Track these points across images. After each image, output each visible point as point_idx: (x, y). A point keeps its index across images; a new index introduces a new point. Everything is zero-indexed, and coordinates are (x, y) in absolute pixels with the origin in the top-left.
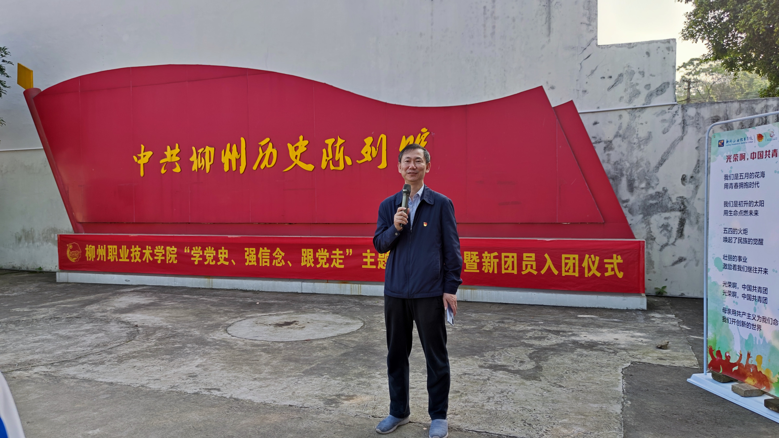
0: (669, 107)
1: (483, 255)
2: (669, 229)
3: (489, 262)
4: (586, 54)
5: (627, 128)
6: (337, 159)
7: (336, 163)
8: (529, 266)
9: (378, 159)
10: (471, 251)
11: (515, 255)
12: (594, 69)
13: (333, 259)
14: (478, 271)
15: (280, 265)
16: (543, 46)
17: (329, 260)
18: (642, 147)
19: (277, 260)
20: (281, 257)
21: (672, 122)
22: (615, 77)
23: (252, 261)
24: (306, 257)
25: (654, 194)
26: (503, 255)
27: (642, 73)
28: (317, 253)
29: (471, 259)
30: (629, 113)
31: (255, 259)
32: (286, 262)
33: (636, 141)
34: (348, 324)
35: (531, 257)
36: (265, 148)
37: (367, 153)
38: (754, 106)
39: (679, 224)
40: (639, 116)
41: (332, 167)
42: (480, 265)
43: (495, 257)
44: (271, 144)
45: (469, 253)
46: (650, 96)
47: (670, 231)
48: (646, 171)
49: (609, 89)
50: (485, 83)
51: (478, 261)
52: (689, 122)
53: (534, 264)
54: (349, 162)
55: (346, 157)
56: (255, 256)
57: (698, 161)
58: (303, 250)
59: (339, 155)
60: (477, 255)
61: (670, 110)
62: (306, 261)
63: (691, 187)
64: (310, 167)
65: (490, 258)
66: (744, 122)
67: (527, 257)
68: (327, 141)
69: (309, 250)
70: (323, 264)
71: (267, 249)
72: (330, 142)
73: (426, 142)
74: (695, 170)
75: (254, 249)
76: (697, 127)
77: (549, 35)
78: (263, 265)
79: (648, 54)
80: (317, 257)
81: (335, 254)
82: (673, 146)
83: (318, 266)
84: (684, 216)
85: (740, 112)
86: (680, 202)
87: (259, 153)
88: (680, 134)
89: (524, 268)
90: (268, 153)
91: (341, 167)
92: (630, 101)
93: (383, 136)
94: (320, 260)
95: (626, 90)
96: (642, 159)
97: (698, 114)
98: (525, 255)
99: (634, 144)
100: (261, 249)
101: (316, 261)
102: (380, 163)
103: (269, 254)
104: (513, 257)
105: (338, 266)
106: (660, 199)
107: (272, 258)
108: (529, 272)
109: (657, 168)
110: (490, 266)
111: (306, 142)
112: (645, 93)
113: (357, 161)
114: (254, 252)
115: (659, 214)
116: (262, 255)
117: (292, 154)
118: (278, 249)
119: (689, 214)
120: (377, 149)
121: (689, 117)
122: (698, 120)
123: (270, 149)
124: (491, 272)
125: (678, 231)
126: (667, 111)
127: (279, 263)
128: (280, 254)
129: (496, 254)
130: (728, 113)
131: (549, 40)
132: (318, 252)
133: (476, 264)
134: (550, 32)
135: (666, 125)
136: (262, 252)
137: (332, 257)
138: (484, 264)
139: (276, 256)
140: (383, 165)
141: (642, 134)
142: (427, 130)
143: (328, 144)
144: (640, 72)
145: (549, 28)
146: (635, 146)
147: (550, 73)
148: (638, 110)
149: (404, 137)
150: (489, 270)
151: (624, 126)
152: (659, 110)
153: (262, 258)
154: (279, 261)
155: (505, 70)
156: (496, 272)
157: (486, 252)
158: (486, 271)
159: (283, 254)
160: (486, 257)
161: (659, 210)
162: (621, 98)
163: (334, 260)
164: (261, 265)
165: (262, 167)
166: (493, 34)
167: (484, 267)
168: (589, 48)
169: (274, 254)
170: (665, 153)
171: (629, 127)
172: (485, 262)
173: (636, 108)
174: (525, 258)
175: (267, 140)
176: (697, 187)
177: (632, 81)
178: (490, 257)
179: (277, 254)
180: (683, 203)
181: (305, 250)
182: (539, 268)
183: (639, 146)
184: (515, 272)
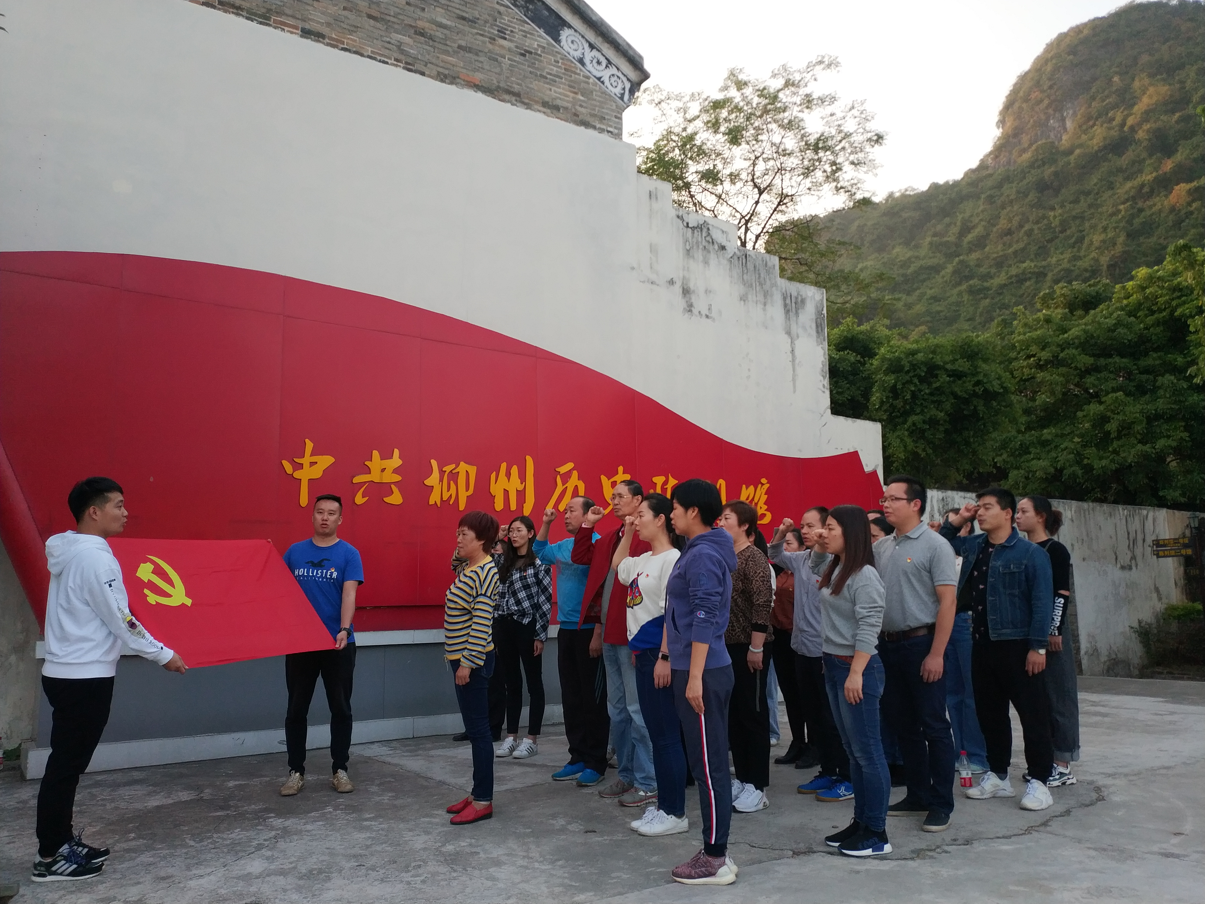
4: (823, 421)
12: (830, 438)
36: (566, 477)
44: (575, 474)
68: (655, 479)
72: (659, 480)
73: (767, 496)
87: (556, 485)
90: (570, 485)
93: (722, 482)
123: (574, 480)
131: (795, 398)
134: (795, 390)
142: (767, 481)
143: (656, 484)
145: (795, 385)
149: (744, 486)
168: (825, 416)
175: (570, 466)
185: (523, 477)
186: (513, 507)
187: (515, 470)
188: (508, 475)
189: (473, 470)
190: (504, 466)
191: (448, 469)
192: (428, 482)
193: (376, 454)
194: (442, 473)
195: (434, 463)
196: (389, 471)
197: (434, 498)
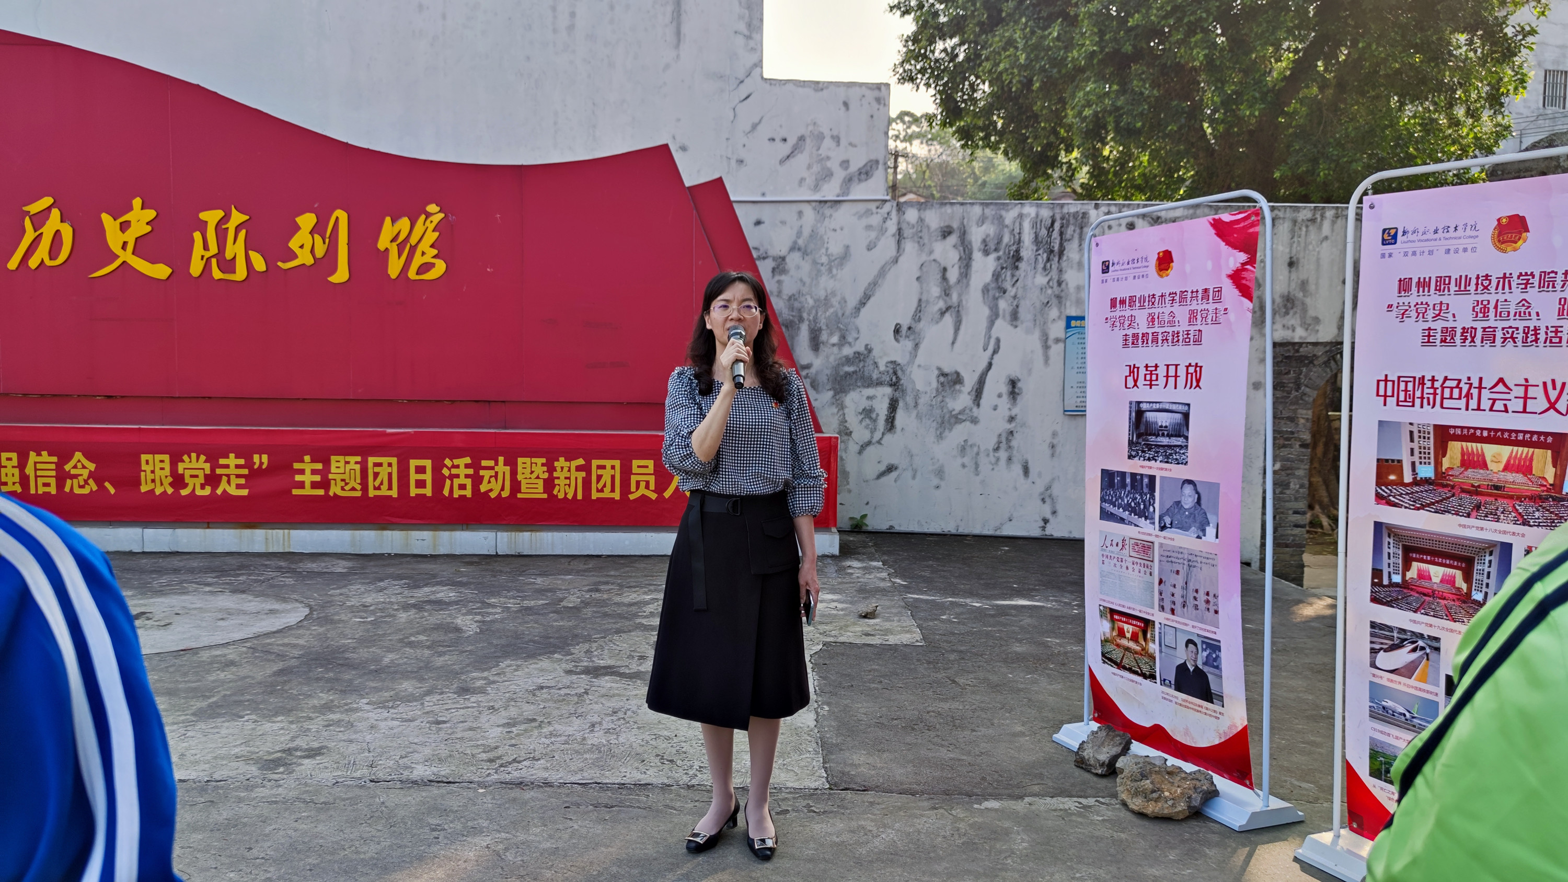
0: (877, 204)
1: (556, 464)
2: (874, 416)
3: (566, 478)
4: (743, 91)
5: (811, 236)
6: (229, 255)
7: (228, 266)
8: (643, 485)
9: (328, 262)
10: (531, 457)
11: (617, 463)
12: (756, 121)
13: (221, 476)
14: (545, 496)
15: (86, 491)
16: (667, 67)
17: (212, 480)
18: (834, 271)
19: (75, 481)
20: (85, 473)
21: (882, 231)
22: (792, 141)
23: (10, 483)
24: (153, 472)
25: (851, 356)
26: (595, 463)
27: (837, 139)
28: (180, 464)
29: (532, 472)
30: (814, 209)
31: (17, 479)
32: (99, 483)
33: (824, 259)
34: (272, 612)
35: (647, 467)
36: (40, 220)
37: (302, 247)
38: (1003, 213)
39: (889, 408)
40: (831, 216)
41: (217, 274)
42: (549, 484)
43: (578, 468)
44: (55, 213)
45: (527, 460)
46: (849, 181)
47: (875, 421)
48: (840, 314)
49: (782, 162)
50: (555, 123)
51: (546, 476)
52: (907, 232)
53: (652, 479)
54: (259, 264)
55: (251, 253)
56: (16, 471)
57: (920, 300)
58: (144, 457)
59: (236, 248)
60: (543, 465)
61: (879, 210)
62: (153, 481)
63: (908, 344)
64: (161, 271)
65: (569, 471)
66: (988, 240)
67: (639, 467)
68: (203, 216)
69: (158, 457)
70: (196, 487)
71: (49, 455)
72: (211, 217)
73: (437, 234)
74: (914, 316)
75: (14, 456)
76: (919, 242)
77: (677, 46)
78: (40, 492)
79: (846, 104)
80: (180, 471)
81: (227, 466)
82: (882, 273)
83: (184, 492)
84: (897, 394)
85: (983, 223)
86: (891, 371)
87: (23, 231)
88: (893, 252)
89: (633, 488)
90: (48, 231)
91: (241, 273)
92: (816, 188)
93: (341, 215)
94: (187, 479)
95: (809, 167)
96: (834, 293)
97: (921, 220)
98: (635, 463)
99: (822, 265)
100: (32, 454)
101: (178, 481)
102: (334, 270)
103: (53, 466)
104: (613, 467)
105: (233, 491)
106: (861, 364)
107: (62, 477)
108: (643, 495)
109: (858, 310)
110: (569, 485)
111: (151, 214)
112: (840, 175)
113: (280, 264)
114: (15, 462)
115: (859, 390)
116: (36, 470)
117: (114, 236)
118: (78, 455)
119: (904, 391)
120: (327, 240)
121: (908, 223)
122: (921, 231)
123: (54, 221)
124: (570, 496)
125: (887, 420)
126: (874, 210)
127: (81, 487)
128: (84, 467)
129: (581, 462)
130: (965, 221)
131: (678, 56)
132: (183, 461)
133: (541, 482)
134: (679, 40)
135: (873, 235)
136: (35, 463)
137: (219, 471)
138: (556, 482)
139: (73, 472)
140: (341, 275)
141: (835, 249)
142: (438, 209)
143: (206, 222)
144: (833, 137)
145: (678, 33)
146: (823, 268)
147: (679, 120)
148: (829, 204)
149: (388, 220)
150: (566, 494)
151: (806, 232)
152: (861, 207)
153: (36, 477)
154: (82, 483)
155: (594, 104)
156: (580, 497)
157: (562, 459)
158: (561, 496)
159: (92, 466)
160: (562, 468)
161: (859, 384)
162: (802, 180)
163: (225, 479)
164: (33, 491)
165: (33, 263)
166: (571, 28)
167: (557, 487)
168: (747, 81)
169: (67, 467)
170: (869, 284)
171: (814, 235)
172: (558, 478)
173: (826, 202)
174: (635, 470)
175: (47, 201)
176: (917, 346)
177: (820, 152)
178: (570, 468)
179: (75, 467)
180: (895, 373)
181: (149, 457)
182: (660, 489)
183: (830, 270)
184: (617, 496)
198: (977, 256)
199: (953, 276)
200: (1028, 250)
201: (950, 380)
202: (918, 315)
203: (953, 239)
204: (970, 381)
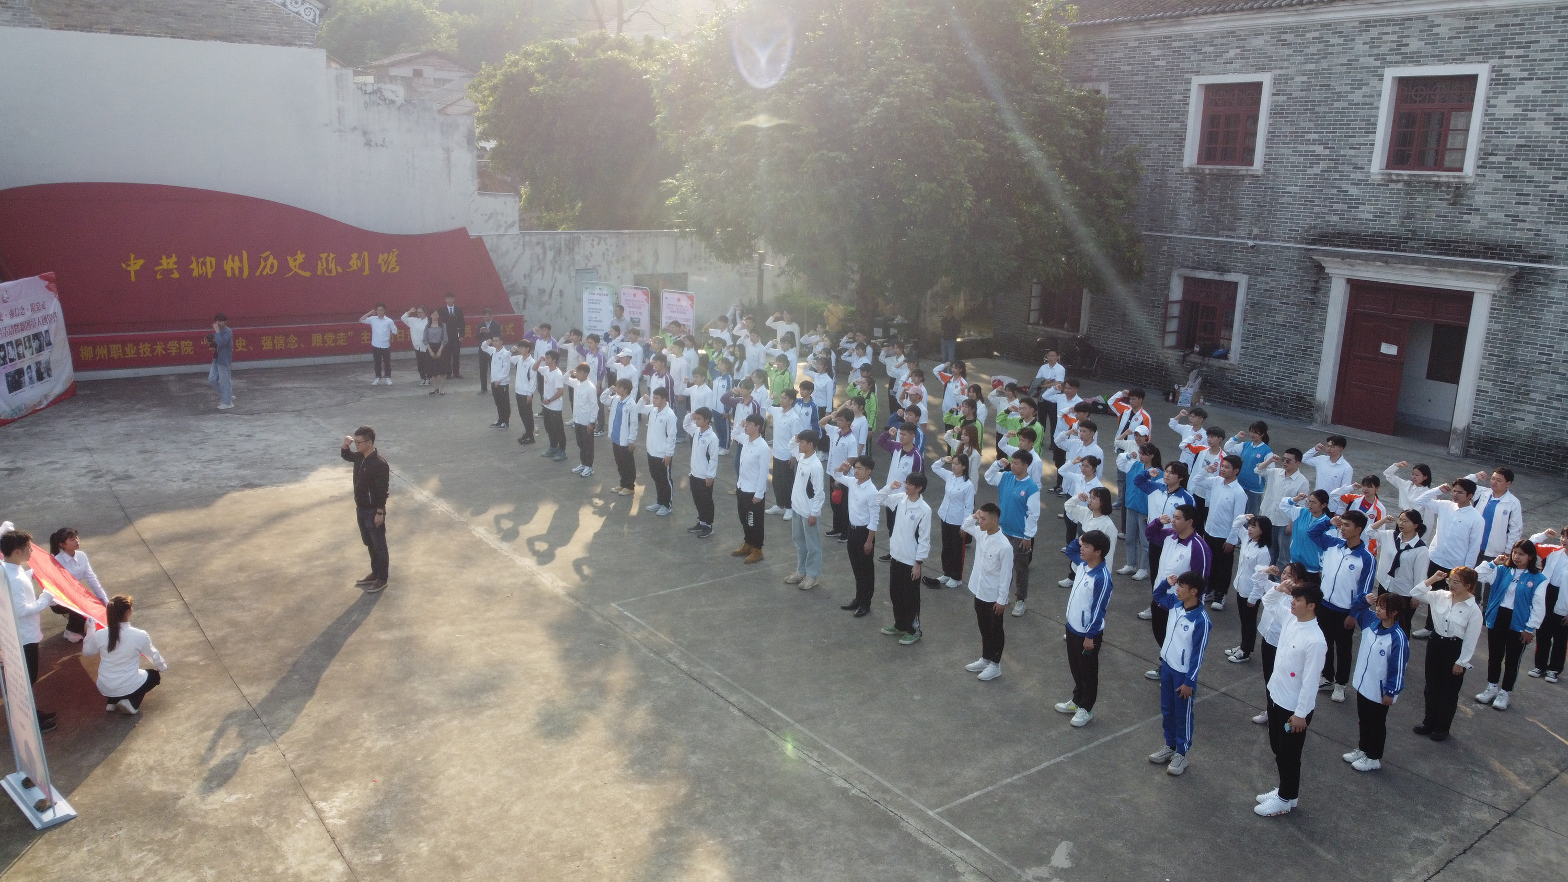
0: (516, 235)
4: (472, 199)
6: (330, 268)
7: (330, 271)
9: (362, 269)
12: (476, 209)
15: (294, 347)
16: (446, 191)
17: (335, 341)
19: (291, 344)
20: (294, 341)
21: (518, 244)
22: (488, 215)
23: (269, 347)
24: (316, 339)
27: (503, 214)
28: (325, 336)
30: (496, 237)
31: (271, 345)
32: (299, 345)
33: (503, 253)
36: (266, 259)
37: (353, 264)
38: (556, 237)
40: (502, 239)
41: (326, 274)
44: (271, 256)
46: (507, 228)
48: (506, 272)
49: (485, 222)
52: (526, 244)
54: (340, 270)
55: (337, 267)
56: (271, 342)
57: (531, 266)
58: (313, 335)
59: (332, 266)
62: (316, 342)
63: (528, 280)
64: (308, 274)
66: (551, 246)
68: (321, 255)
69: (318, 334)
70: (330, 343)
71: (283, 336)
72: (324, 256)
73: (396, 258)
75: (270, 337)
76: (530, 247)
78: (281, 348)
79: (505, 203)
80: (325, 339)
81: (340, 336)
82: (519, 257)
83: (326, 345)
84: (526, 297)
87: (260, 263)
88: (522, 250)
90: (269, 262)
91: (334, 273)
92: (497, 230)
93: (366, 254)
94: (328, 341)
95: (494, 223)
96: (504, 265)
97: (530, 240)
99: (500, 255)
100: (277, 336)
101: (324, 342)
102: (364, 271)
103: (283, 340)
105: (343, 343)
106: (517, 287)
107: (286, 343)
109: (514, 269)
111: (304, 256)
112: (504, 226)
113: (346, 270)
114: (270, 339)
116: (278, 341)
117: (292, 264)
118: (292, 336)
119: (528, 296)
120: (362, 262)
121: (526, 241)
122: (530, 243)
123: (271, 260)
126: (516, 237)
128: (294, 339)
130: (544, 240)
131: (450, 188)
135: (516, 245)
136: (277, 339)
137: (334, 338)
139: (290, 341)
140: (367, 272)
141: (504, 250)
142: (396, 250)
143: (322, 257)
144: (501, 214)
145: (450, 180)
146: (500, 257)
147: (451, 209)
148: (501, 235)
149: (381, 254)
152: (511, 236)
153: (278, 344)
154: (293, 345)
159: (296, 339)
161: (514, 294)
162: (492, 228)
163: (339, 340)
164: (278, 348)
165: (264, 273)
168: (473, 195)
169: (288, 340)
170: (515, 261)
171: (496, 246)
175: (268, 253)
176: (531, 281)
177: (497, 219)
179: (291, 339)
180: (525, 290)
181: (315, 335)
183: (506, 256)
185: (241, 260)
186: (237, 274)
187: (236, 258)
188: (233, 261)
189: (213, 260)
190: (230, 257)
191: (201, 260)
192: (191, 267)
193: (164, 257)
194: (198, 263)
195: (193, 259)
196: (171, 263)
197: (195, 274)
198: (548, 251)
199: (541, 257)
200: (563, 250)
201: (542, 291)
202: (531, 270)
203: (540, 246)
204: (548, 292)
